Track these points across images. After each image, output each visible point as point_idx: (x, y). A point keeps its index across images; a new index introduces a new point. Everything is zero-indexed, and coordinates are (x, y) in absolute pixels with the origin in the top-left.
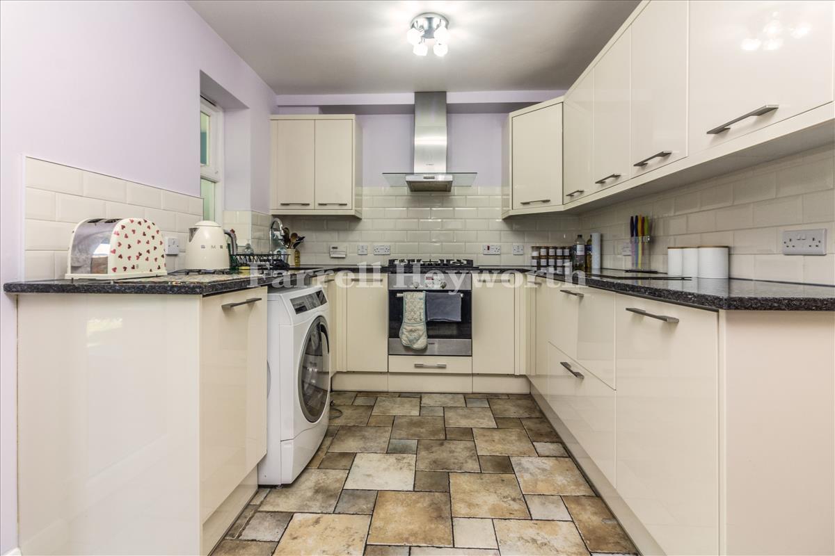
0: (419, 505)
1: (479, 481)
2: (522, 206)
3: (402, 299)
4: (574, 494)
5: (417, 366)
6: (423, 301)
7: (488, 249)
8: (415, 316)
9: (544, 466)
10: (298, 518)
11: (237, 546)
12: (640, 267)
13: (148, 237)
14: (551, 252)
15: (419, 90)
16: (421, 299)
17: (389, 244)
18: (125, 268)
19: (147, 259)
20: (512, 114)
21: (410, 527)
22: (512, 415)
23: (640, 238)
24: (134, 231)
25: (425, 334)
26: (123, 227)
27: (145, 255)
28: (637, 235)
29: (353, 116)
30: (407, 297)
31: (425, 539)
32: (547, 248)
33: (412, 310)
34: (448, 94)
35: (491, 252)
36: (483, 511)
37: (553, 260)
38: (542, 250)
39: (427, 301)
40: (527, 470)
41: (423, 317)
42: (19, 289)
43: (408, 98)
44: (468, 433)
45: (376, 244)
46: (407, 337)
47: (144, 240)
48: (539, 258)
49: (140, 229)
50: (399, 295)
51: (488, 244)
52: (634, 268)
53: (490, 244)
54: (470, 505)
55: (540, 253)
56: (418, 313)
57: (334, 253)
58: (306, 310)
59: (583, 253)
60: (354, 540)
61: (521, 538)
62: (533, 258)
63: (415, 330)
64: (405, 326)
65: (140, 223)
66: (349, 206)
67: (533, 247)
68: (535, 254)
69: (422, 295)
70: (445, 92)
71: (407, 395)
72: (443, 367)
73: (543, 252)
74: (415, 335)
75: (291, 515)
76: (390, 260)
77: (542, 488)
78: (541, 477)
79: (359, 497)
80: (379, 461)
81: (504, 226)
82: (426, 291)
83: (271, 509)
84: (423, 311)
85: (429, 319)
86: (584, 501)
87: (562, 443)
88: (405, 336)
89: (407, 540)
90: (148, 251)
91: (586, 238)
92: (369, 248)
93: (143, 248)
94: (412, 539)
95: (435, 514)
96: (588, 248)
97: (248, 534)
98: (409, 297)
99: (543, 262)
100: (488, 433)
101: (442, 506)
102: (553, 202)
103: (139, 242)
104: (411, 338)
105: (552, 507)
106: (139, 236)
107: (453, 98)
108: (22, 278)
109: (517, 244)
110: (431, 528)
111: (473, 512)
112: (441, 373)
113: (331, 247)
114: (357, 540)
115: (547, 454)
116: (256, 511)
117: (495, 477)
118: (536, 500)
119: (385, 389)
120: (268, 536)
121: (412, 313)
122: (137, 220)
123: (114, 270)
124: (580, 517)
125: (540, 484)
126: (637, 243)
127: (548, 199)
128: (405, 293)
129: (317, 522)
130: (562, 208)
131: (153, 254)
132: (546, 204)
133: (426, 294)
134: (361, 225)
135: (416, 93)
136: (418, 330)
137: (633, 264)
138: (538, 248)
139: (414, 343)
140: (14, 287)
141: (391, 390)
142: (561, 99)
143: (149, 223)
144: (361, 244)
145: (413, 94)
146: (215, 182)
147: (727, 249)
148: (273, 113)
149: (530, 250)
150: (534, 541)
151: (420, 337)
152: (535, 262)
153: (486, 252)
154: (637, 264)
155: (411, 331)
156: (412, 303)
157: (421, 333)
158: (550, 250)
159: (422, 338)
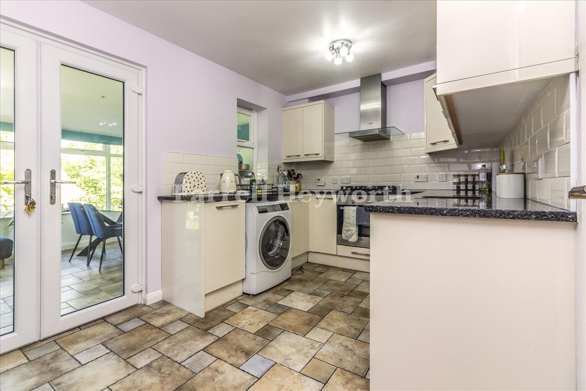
0: (304, 318)
1: (346, 317)
2: (431, 146)
3: (343, 210)
5: (353, 253)
6: (355, 212)
8: (350, 222)
10: (250, 308)
11: (223, 310)
13: (199, 179)
15: (364, 76)
16: (354, 211)
18: (188, 191)
19: (198, 188)
20: (425, 80)
21: (292, 324)
24: (192, 177)
25: (357, 233)
26: (188, 175)
27: (197, 186)
29: (323, 101)
30: (346, 209)
32: (466, 176)
33: (349, 218)
34: (382, 74)
35: (420, 180)
36: (333, 329)
37: (472, 185)
38: (461, 177)
39: (358, 212)
41: (355, 222)
42: (162, 198)
43: (356, 83)
44: (364, 295)
45: (342, 177)
47: (196, 180)
48: (459, 183)
49: (195, 176)
50: (341, 208)
51: (417, 174)
53: (419, 174)
54: (329, 325)
55: (460, 180)
56: (352, 219)
57: (319, 183)
58: (267, 212)
60: (264, 321)
61: (341, 344)
62: (454, 183)
64: (345, 228)
65: (195, 173)
66: (320, 155)
67: (454, 175)
68: (456, 180)
69: (355, 208)
70: (381, 74)
71: (348, 271)
73: (463, 179)
74: (349, 233)
75: (248, 306)
79: (280, 307)
80: (303, 296)
82: (358, 206)
83: (243, 302)
84: (355, 219)
85: (358, 224)
88: (344, 234)
89: (286, 328)
90: (198, 185)
92: (338, 179)
93: (196, 183)
94: (288, 328)
95: (307, 323)
97: (228, 308)
98: (347, 209)
99: (462, 187)
101: (315, 321)
102: (450, 142)
103: (194, 181)
104: (347, 235)
106: (194, 178)
107: (386, 76)
108: (163, 195)
109: (441, 173)
110: (300, 327)
111: (328, 327)
113: (316, 179)
114: (266, 322)
116: (237, 301)
119: (336, 266)
120: (235, 310)
121: (349, 220)
122: (193, 172)
123: (184, 192)
127: (447, 140)
128: (345, 207)
129: (256, 311)
130: (456, 146)
131: (201, 186)
132: (447, 144)
133: (357, 208)
134: (333, 165)
135: (361, 79)
136: (351, 230)
138: (459, 176)
139: (349, 238)
140: (160, 198)
141: (340, 266)
143: (199, 173)
144: (333, 177)
145: (359, 81)
146: (253, 149)
148: (284, 107)
149: (452, 177)
150: (347, 347)
151: (352, 234)
152: (455, 187)
153: (416, 180)
155: (347, 230)
156: (348, 213)
157: (353, 232)
158: (469, 177)
159: (354, 235)
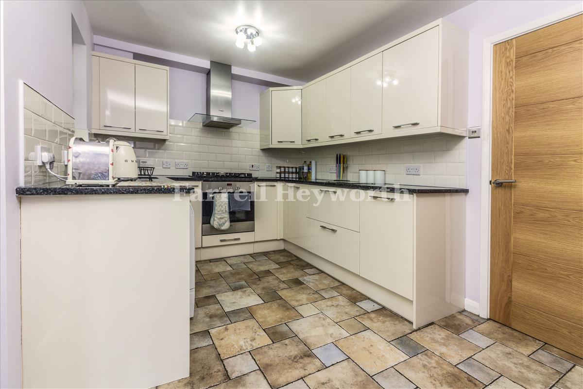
0: (273, 307)
1: (292, 291)
2: (278, 143)
4: (335, 286)
5: (222, 241)
6: (227, 199)
7: (253, 166)
8: (222, 209)
9: (315, 278)
10: (212, 331)
12: (341, 179)
14: (287, 170)
15: (214, 60)
16: (225, 198)
17: (187, 161)
20: (271, 89)
21: (278, 316)
22: (284, 261)
23: (342, 165)
25: (229, 220)
28: (340, 163)
29: (167, 68)
30: (217, 197)
31: (289, 319)
32: (285, 167)
33: (220, 205)
34: (232, 67)
35: (254, 168)
36: (305, 301)
37: (283, 174)
38: (282, 168)
39: (229, 199)
40: (310, 282)
41: (227, 209)
42: (34, 191)
43: (206, 64)
44: (268, 273)
45: (177, 161)
46: (218, 222)
48: (280, 173)
52: (338, 179)
53: (253, 164)
54: (297, 301)
55: (281, 170)
56: (224, 207)
59: (307, 171)
60: (255, 330)
61: (327, 306)
62: (277, 173)
63: (223, 218)
64: (216, 216)
66: (164, 133)
67: (277, 167)
68: (278, 171)
69: (227, 195)
71: (215, 260)
72: (239, 239)
73: (283, 170)
74: (223, 221)
75: (208, 332)
76: (193, 172)
77: (321, 287)
78: (317, 283)
79: (239, 313)
80: (232, 295)
81: (261, 153)
84: (227, 205)
85: (231, 210)
86: (340, 287)
87: (315, 268)
88: (215, 222)
89: (281, 321)
91: (308, 163)
92: (172, 164)
94: (283, 320)
95: (284, 309)
96: (309, 169)
100: (279, 270)
101: (285, 305)
102: (296, 143)
104: (220, 223)
105: (330, 292)
107: (235, 70)
109: (268, 164)
110: (287, 314)
111: (301, 303)
112: (237, 243)
113: (141, 161)
114: (257, 329)
115: (313, 273)
117: (298, 288)
118: (322, 291)
119: (199, 259)
120: (204, 344)
121: (221, 207)
124: (343, 293)
125: (319, 285)
126: (340, 167)
128: (216, 194)
129: (226, 329)
130: (301, 147)
132: (292, 143)
134: (164, 147)
135: (211, 61)
136: (225, 217)
137: (337, 176)
138: (280, 167)
139: (222, 226)
140: (28, 190)
142: (301, 87)
144: (164, 160)
145: (209, 62)
147: (383, 172)
149: (275, 168)
150: (333, 305)
151: (226, 222)
152: (278, 175)
153: (251, 169)
154: (340, 176)
155: (221, 218)
156: (220, 200)
157: (226, 219)
158: (286, 169)
159: (227, 222)
